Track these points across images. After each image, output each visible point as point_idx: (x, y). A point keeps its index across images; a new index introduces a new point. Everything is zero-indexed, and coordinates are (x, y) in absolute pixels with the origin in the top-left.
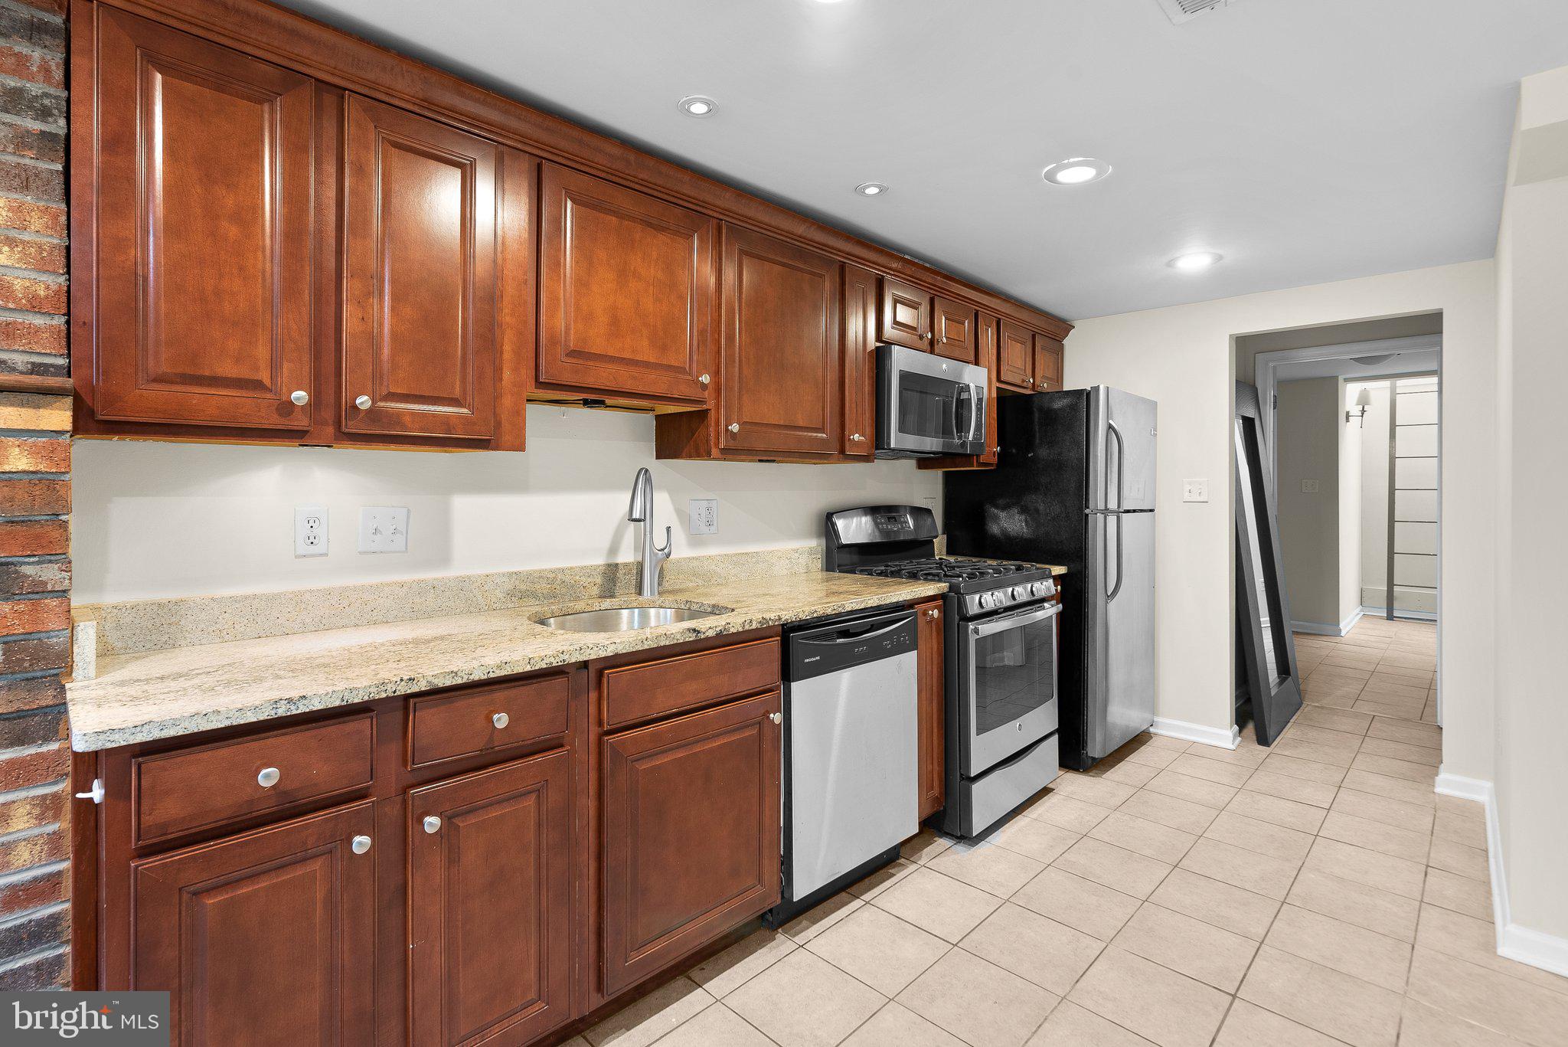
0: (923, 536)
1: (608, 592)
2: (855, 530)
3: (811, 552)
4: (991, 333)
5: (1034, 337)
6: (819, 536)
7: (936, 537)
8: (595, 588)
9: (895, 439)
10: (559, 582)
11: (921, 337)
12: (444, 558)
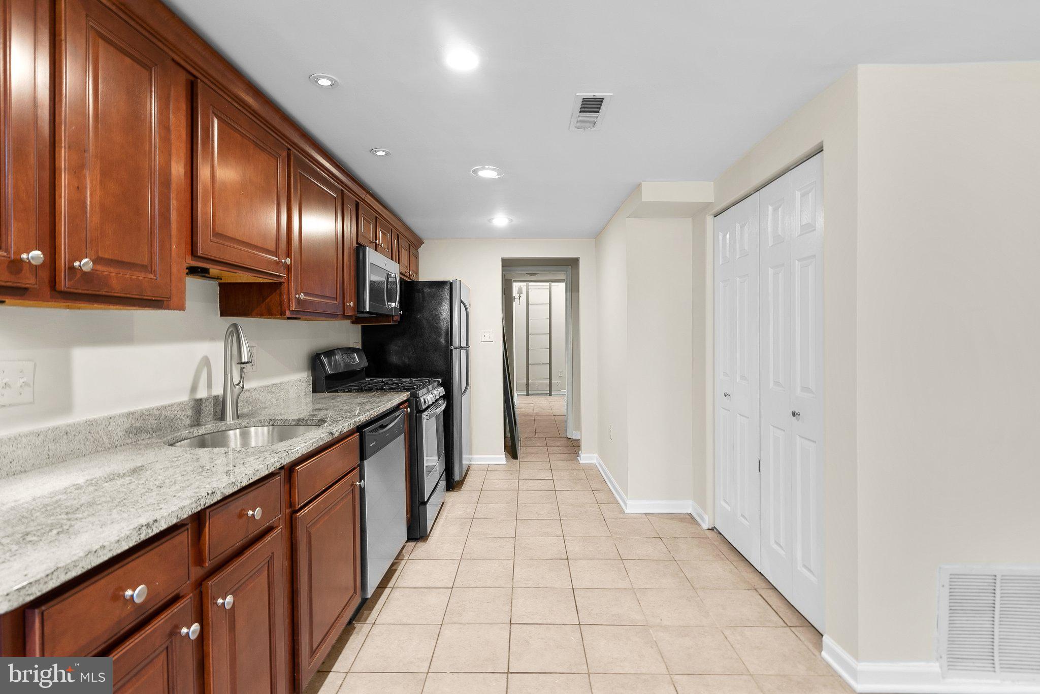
1: (198, 422)
3: (305, 381)
4: (396, 243)
5: (409, 246)
6: (309, 370)
8: (188, 419)
9: (369, 306)
10: (163, 417)
11: (372, 242)
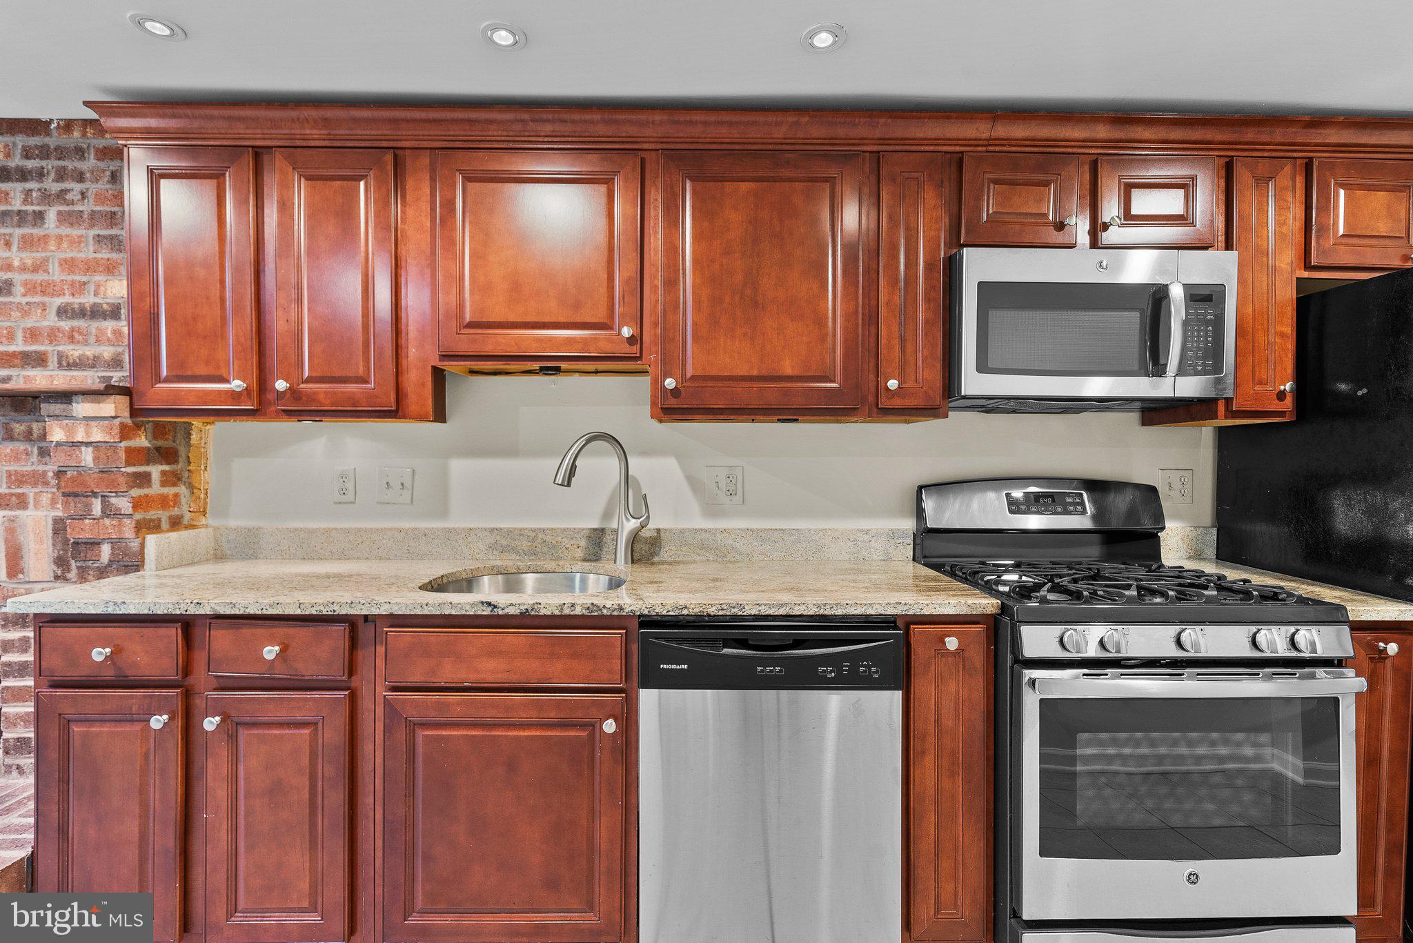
4: (1276, 189)
9: (973, 382)
11: (1060, 226)
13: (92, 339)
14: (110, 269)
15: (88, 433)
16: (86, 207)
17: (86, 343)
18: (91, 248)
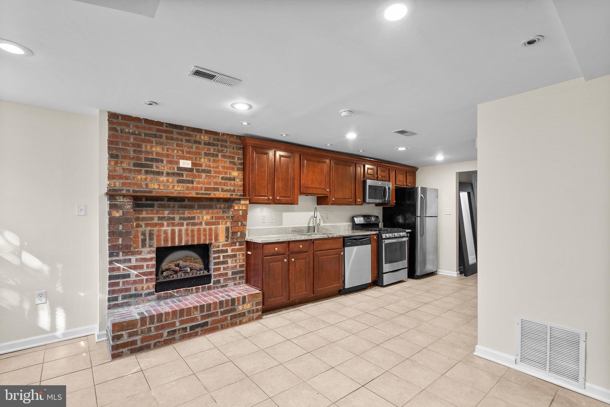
0: (376, 222)
1: (308, 232)
2: (359, 220)
3: (349, 225)
4: (394, 173)
5: (406, 172)
6: (351, 222)
7: (380, 223)
8: (306, 230)
9: (368, 200)
11: (374, 177)
12: (282, 224)
13: (229, 185)
14: (233, 169)
15: (242, 208)
16: (228, 154)
17: (227, 186)
18: (229, 164)
